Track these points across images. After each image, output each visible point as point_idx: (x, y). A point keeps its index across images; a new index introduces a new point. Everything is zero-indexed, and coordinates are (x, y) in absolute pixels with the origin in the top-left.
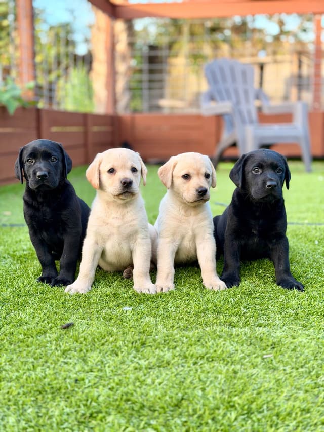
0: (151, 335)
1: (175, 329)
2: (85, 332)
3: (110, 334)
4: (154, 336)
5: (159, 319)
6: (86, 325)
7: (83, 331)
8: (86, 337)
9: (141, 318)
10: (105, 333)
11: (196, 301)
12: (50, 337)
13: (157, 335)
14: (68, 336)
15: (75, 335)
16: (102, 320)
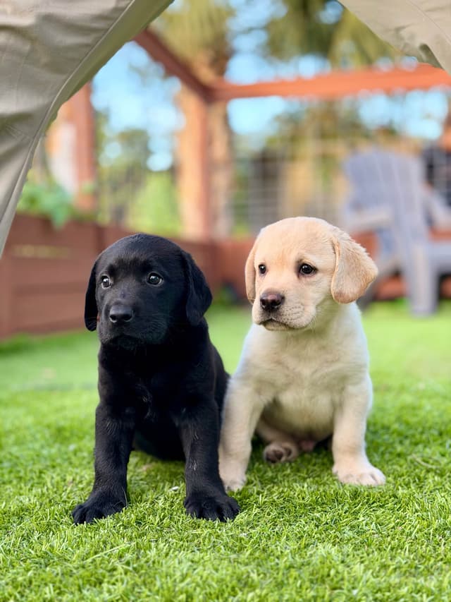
0: (341, 588)
1: (391, 573)
2: (188, 580)
3: (246, 584)
4: (349, 591)
5: (348, 548)
6: (190, 563)
7: (184, 578)
8: (191, 590)
9: (307, 546)
10: (234, 582)
11: (417, 511)
12: (109, 592)
13: (354, 588)
14: (150, 590)
15: (165, 586)
16: (223, 551)
